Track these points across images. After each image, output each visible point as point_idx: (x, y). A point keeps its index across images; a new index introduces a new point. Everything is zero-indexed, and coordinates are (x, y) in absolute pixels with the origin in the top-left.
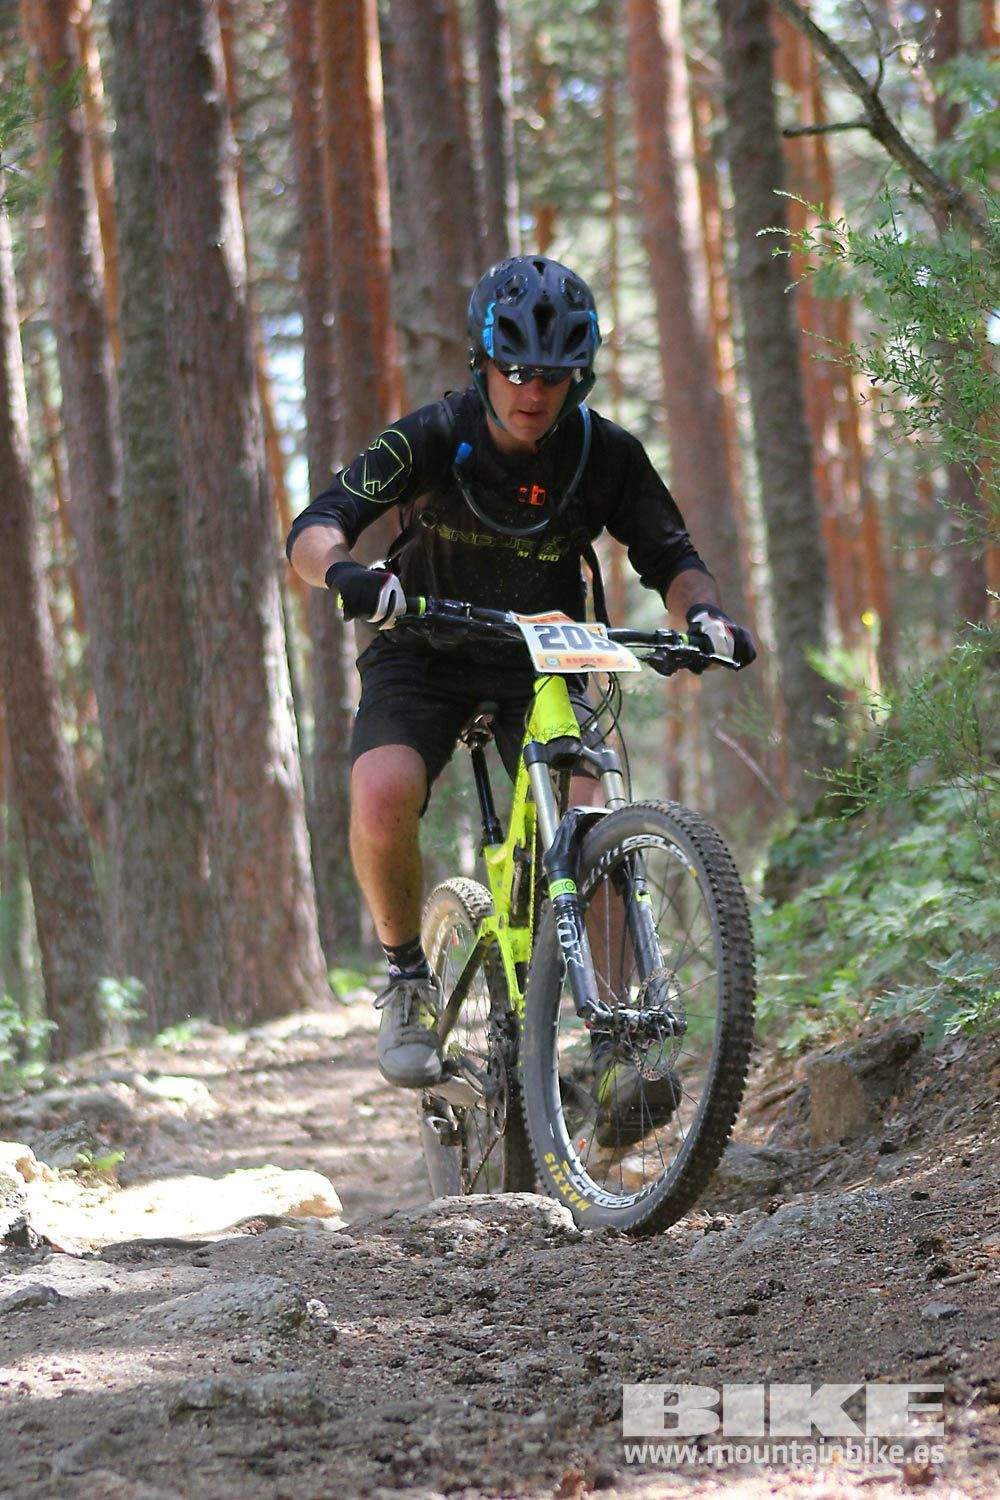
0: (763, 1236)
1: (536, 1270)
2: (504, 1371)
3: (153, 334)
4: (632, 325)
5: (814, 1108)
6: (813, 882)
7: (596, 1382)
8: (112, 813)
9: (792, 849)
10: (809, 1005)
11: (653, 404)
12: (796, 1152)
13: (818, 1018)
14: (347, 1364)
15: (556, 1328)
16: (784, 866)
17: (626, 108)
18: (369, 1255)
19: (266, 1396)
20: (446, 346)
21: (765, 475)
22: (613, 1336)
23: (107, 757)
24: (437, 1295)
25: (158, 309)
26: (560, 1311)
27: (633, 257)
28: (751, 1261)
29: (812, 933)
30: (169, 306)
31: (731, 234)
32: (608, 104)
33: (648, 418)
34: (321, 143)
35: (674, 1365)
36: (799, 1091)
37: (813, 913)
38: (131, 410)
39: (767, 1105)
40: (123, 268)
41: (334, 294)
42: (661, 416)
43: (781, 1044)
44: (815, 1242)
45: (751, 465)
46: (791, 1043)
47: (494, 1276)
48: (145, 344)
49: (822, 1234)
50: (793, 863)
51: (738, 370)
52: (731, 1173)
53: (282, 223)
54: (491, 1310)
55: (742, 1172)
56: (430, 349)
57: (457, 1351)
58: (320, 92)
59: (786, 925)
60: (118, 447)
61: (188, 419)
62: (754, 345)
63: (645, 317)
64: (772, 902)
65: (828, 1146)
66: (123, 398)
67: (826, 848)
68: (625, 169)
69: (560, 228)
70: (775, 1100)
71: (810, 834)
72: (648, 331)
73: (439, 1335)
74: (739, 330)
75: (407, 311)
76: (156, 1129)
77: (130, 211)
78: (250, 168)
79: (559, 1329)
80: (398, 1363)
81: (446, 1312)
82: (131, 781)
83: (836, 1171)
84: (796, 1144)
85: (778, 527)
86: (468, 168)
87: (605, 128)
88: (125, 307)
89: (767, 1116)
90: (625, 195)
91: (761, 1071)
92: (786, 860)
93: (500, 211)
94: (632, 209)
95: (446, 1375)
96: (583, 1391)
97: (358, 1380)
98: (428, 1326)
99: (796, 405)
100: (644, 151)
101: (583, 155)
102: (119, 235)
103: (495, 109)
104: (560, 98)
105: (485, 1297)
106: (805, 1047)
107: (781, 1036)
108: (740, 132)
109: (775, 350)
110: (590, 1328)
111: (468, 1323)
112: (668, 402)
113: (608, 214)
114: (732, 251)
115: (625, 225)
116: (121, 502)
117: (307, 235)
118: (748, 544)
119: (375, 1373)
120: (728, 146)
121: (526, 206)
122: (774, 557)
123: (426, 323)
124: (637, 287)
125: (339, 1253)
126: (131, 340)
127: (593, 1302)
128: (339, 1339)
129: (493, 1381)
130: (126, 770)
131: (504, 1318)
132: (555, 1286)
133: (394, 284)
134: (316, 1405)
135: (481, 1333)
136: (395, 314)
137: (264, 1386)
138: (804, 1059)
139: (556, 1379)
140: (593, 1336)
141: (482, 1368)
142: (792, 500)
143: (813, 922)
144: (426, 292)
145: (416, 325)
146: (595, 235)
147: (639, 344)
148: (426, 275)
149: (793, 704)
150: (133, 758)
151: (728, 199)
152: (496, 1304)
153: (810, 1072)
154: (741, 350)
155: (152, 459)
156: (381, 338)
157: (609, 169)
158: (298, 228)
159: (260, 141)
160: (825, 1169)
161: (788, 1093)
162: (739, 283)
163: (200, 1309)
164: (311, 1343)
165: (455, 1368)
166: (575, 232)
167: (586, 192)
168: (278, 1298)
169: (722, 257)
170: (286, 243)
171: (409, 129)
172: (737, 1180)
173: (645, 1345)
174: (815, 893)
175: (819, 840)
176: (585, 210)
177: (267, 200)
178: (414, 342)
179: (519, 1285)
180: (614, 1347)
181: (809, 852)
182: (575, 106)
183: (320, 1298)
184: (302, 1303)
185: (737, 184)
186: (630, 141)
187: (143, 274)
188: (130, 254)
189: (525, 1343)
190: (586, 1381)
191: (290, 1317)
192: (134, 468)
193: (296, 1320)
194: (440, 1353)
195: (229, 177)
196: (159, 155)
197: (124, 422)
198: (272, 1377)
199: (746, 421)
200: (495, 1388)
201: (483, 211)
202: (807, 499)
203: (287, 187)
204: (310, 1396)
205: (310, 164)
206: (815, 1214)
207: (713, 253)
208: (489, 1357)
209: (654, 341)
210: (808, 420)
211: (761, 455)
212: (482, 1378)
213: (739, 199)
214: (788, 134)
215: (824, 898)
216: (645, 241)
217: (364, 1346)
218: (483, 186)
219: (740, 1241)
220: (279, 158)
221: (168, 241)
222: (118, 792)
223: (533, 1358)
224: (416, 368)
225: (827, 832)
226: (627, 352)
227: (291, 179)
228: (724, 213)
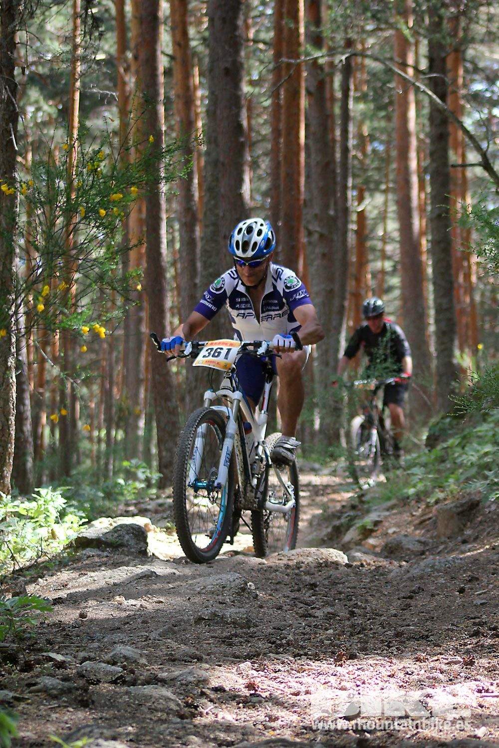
0: (417, 570)
1: (333, 577)
2: (319, 613)
3: (215, 224)
4: (391, 232)
5: (439, 524)
6: (445, 441)
7: (352, 620)
8: (188, 399)
9: (437, 428)
10: (440, 487)
11: (397, 262)
12: (431, 541)
13: (442, 492)
14: (261, 607)
15: (339, 599)
16: (434, 435)
17: (394, 153)
18: (271, 567)
19: (230, 617)
20: (322, 236)
21: (435, 291)
22: (359, 604)
23: (187, 378)
24: (296, 584)
25: (217, 215)
26: (340, 593)
27: (392, 208)
28: (412, 579)
29: (442, 460)
30: (221, 214)
31: (429, 202)
32: (387, 151)
33: (394, 267)
34: (281, 159)
35: (381, 616)
36: (434, 518)
37: (443, 453)
38: (205, 251)
39: (422, 522)
40: (205, 200)
41: (282, 214)
42: (399, 267)
43: (428, 500)
44: (436, 574)
45: (431, 287)
46: (432, 500)
47: (318, 579)
48: (211, 228)
49: (439, 571)
50: (437, 434)
51: (428, 251)
52: (407, 546)
53: (264, 186)
54: (315, 591)
55: (411, 547)
56: (316, 237)
57: (302, 605)
58: (282, 140)
59: (433, 457)
60: (199, 265)
61: (225, 256)
62: (434, 243)
63: (395, 230)
64: (429, 448)
65: (443, 539)
66: (202, 247)
67: (450, 429)
68: (391, 177)
69: (367, 195)
70: (424, 521)
71: (444, 424)
72: (396, 235)
73: (295, 599)
74: (430, 238)
75: (308, 222)
76: (195, 516)
77: (209, 179)
78: (255, 165)
79: (340, 600)
80: (280, 608)
81: (299, 590)
82: (196, 387)
83: (446, 548)
84: (432, 538)
85: (439, 310)
86: (334, 171)
87: (385, 160)
88: (205, 214)
89: (421, 526)
90: (391, 185)
91: (420, 510)
92: (434, 433)
93: (345, 188)
94: (394, 190)
95: (297, 613)
96: (347, 623)
97: (264, 613)
98: (293, 595)
99: (448, 266)
100: (399, 169)
101: (378, 169)
102: (204, 188)
103: (345, 150)
104: (369, 149)
105: (313, 586)
106: (437, 502)
107: (428, 497)
108: (435, 165)
109: (442, 245)
110: (351, 600)
111: (306, 595)
112: (402, 262)
113: (385, 192)
114: (429, 208)
115: (390, 196)
116: (199, 285)
117: (274, 192)
118: (428, 316)
119: (271, 611)
120: (430, 170)
121: (354, 187)
122: (437, 321)
123: (315, 227)
124: (393, 219)
125: (260, 566)
126: (206, 226)
127: (353, 590)
128: (259, 597)
129: (314, 617)
130: (193, 384)
131: (320, 594)
132: (340, 584)
133: (304, 212)
134: (249, 621)
135: (311, 599)
136: (303, 223)
137: (230, 612)
138: (436, 506)
139: (338, 618)
140: (352, 603)
141: (310, 612)
142: (444, 301)
143: (443, 456)
144: (316, 215)
145: (311, 227)
146: (379, 199)
147: (393, 240)
148: (316, 210)
149: (440, 375)
150: (196, 380)
151: (429, 189)
152: (317, 589)
153: (438, 512)
154: (430, 244)
155: (211, 270)
156: (298, 231)
157: (386, 176)
158: (270, 189)
159: (258, 157)
160: (441, 547)
161: (430, 519)
162: (431, 220)
163: (208, 583)
164: (248, 598)
165: (300, 611)
166: (372, 196)
167: (377, 183)
168: (237, 581)
169: (425, 210)
170: (265, 194)
171: (313, 156)
172: (409, 549)
173: (371, 607)
174: (445, 445)
175: (447, 426)
176: (377, 189)
177: (260, 178)
178: (310, 233)
179: (326, 582)
180: (359, 607)
181: (443, 430)
182: (374, 151)
183: (252, 582)
184: (246, 584)
185: (432, 183)
186: (394, 166)
187: (213, 202)
188: (208, 195)
189: (327, 603)
190: (349, 619)
191: (241, 588)
192: (204, 273)
193: (243, 589)
194: (296, 605)
195: (247, 169)
196: (221, 159)
197: (202, 255)
198: (233, 610)
199: (430, 271)
200: (315, 619)
201: (339, 188)
202: (451, 301)
203: (267, 174)
204: (247, 618)
205: (276, 167)
206: (437, 564)
207: (422, 210)
208: (313, 608)
209: (398, 239)
210: (453, 272)
211: (434, 284)
212: (310, 616)
213: (432, 189)
214: (453, 166)
215: (448, 447)
216: (397, 203)
217: (268, 601)
218: (339, 179)
219: (408, 572)
220: (265, 164)
221: (222, 190)
222: (190, 392)
223: (329, 610)
224: (310, 243)
225: (450, 424)
226: (389, 243)
227: (269, 171)
228: (426, 194)
